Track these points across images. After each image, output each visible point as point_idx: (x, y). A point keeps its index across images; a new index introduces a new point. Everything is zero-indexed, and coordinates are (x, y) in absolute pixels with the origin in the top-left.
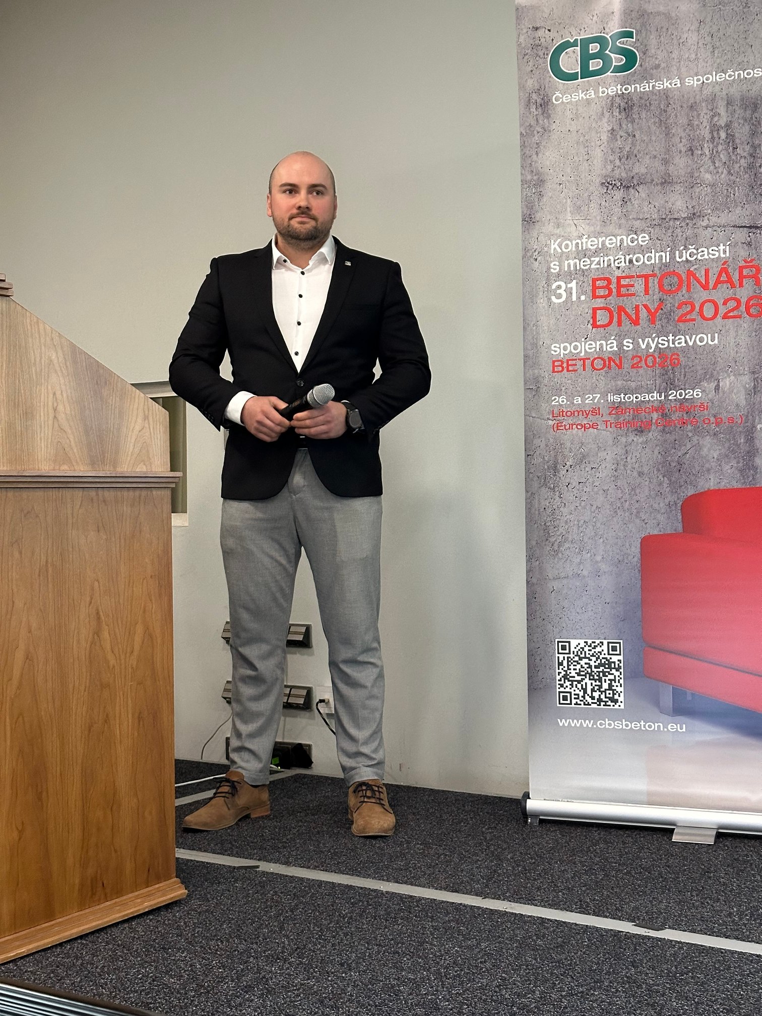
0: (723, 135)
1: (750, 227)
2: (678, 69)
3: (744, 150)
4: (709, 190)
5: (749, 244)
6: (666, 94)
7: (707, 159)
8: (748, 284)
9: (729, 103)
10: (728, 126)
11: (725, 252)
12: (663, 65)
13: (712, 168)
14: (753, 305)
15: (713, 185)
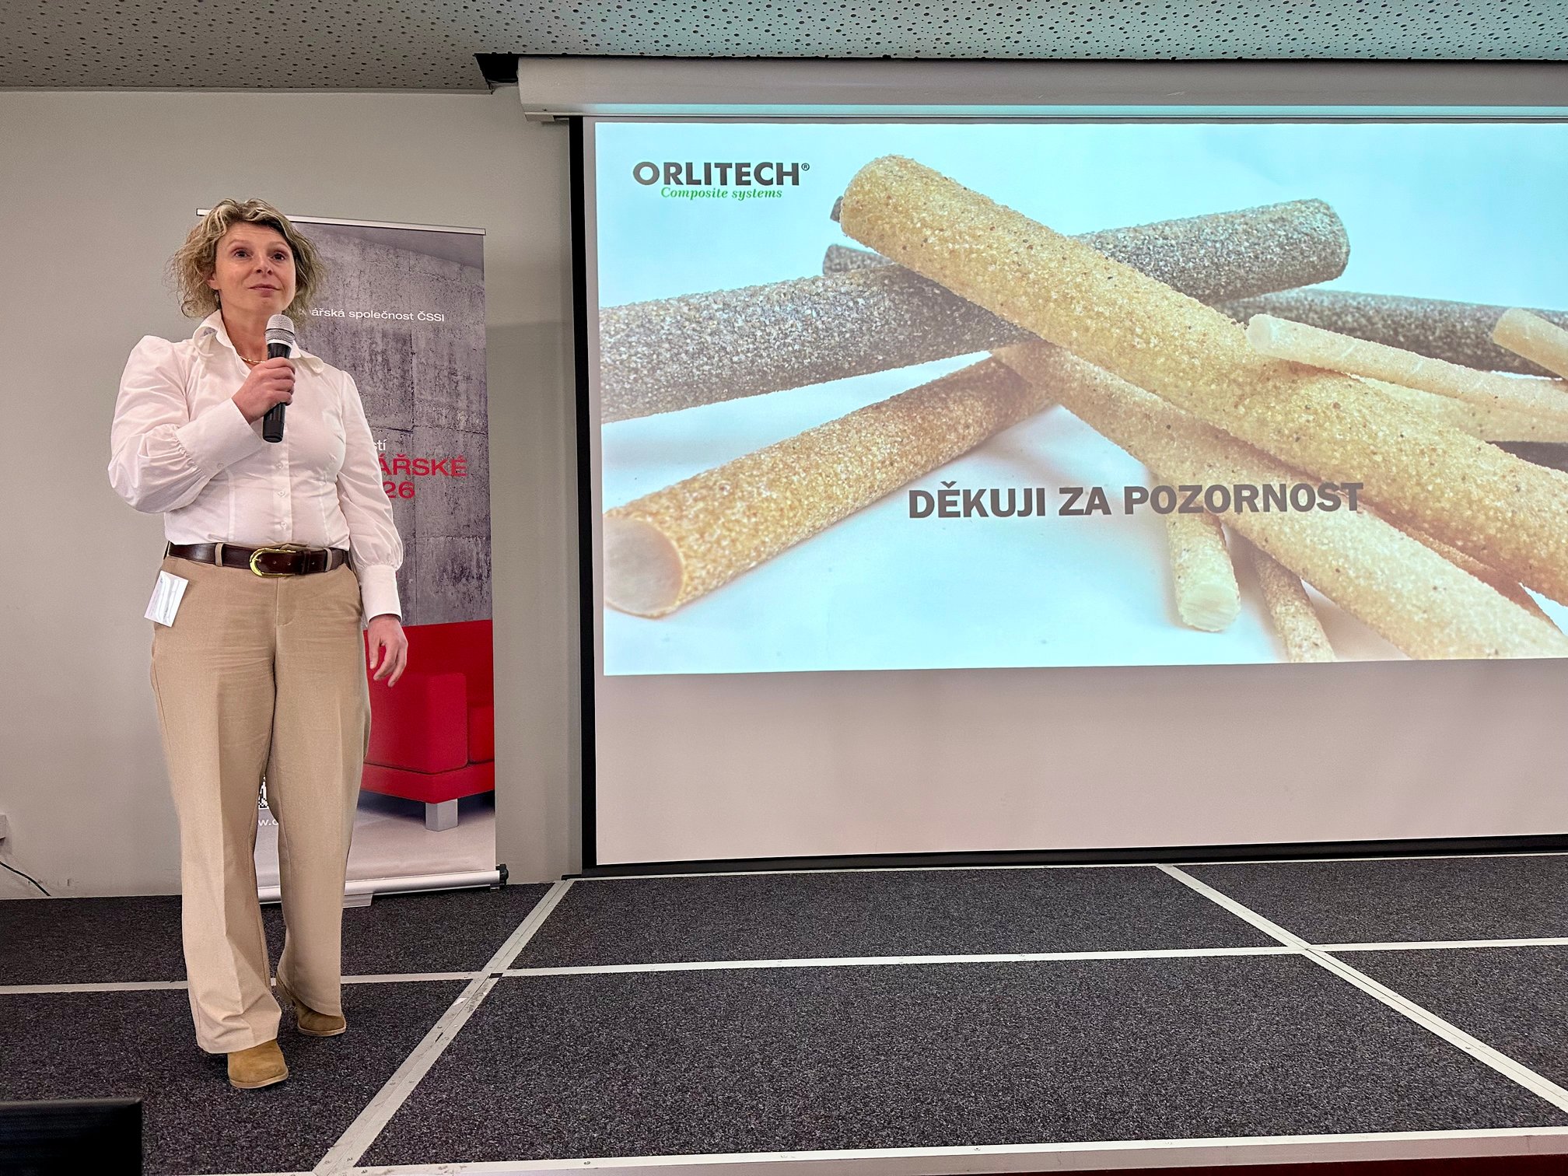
0: (380, 359)
1: (402, 430)
2: (343, 303)
3: (396, 372)
4: (370, 399)
5: (401, 443)
6: (333, 321)
7: (366, 375)
8: (401, 472)
9: (384, 335)
10: (384, 352)
11: (382, 447)
12: (331, 299)
13: (371, 382)
14: (405, 489)
15: (373, 396)
